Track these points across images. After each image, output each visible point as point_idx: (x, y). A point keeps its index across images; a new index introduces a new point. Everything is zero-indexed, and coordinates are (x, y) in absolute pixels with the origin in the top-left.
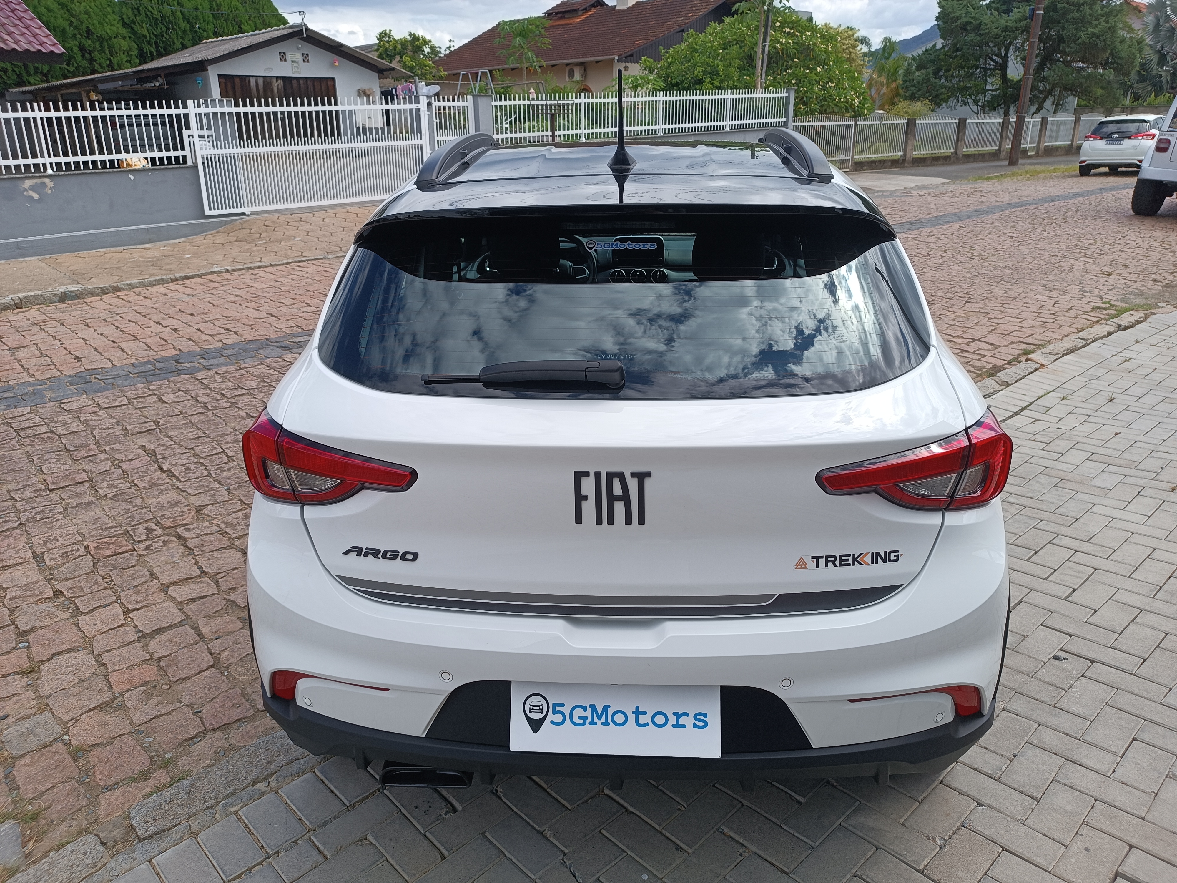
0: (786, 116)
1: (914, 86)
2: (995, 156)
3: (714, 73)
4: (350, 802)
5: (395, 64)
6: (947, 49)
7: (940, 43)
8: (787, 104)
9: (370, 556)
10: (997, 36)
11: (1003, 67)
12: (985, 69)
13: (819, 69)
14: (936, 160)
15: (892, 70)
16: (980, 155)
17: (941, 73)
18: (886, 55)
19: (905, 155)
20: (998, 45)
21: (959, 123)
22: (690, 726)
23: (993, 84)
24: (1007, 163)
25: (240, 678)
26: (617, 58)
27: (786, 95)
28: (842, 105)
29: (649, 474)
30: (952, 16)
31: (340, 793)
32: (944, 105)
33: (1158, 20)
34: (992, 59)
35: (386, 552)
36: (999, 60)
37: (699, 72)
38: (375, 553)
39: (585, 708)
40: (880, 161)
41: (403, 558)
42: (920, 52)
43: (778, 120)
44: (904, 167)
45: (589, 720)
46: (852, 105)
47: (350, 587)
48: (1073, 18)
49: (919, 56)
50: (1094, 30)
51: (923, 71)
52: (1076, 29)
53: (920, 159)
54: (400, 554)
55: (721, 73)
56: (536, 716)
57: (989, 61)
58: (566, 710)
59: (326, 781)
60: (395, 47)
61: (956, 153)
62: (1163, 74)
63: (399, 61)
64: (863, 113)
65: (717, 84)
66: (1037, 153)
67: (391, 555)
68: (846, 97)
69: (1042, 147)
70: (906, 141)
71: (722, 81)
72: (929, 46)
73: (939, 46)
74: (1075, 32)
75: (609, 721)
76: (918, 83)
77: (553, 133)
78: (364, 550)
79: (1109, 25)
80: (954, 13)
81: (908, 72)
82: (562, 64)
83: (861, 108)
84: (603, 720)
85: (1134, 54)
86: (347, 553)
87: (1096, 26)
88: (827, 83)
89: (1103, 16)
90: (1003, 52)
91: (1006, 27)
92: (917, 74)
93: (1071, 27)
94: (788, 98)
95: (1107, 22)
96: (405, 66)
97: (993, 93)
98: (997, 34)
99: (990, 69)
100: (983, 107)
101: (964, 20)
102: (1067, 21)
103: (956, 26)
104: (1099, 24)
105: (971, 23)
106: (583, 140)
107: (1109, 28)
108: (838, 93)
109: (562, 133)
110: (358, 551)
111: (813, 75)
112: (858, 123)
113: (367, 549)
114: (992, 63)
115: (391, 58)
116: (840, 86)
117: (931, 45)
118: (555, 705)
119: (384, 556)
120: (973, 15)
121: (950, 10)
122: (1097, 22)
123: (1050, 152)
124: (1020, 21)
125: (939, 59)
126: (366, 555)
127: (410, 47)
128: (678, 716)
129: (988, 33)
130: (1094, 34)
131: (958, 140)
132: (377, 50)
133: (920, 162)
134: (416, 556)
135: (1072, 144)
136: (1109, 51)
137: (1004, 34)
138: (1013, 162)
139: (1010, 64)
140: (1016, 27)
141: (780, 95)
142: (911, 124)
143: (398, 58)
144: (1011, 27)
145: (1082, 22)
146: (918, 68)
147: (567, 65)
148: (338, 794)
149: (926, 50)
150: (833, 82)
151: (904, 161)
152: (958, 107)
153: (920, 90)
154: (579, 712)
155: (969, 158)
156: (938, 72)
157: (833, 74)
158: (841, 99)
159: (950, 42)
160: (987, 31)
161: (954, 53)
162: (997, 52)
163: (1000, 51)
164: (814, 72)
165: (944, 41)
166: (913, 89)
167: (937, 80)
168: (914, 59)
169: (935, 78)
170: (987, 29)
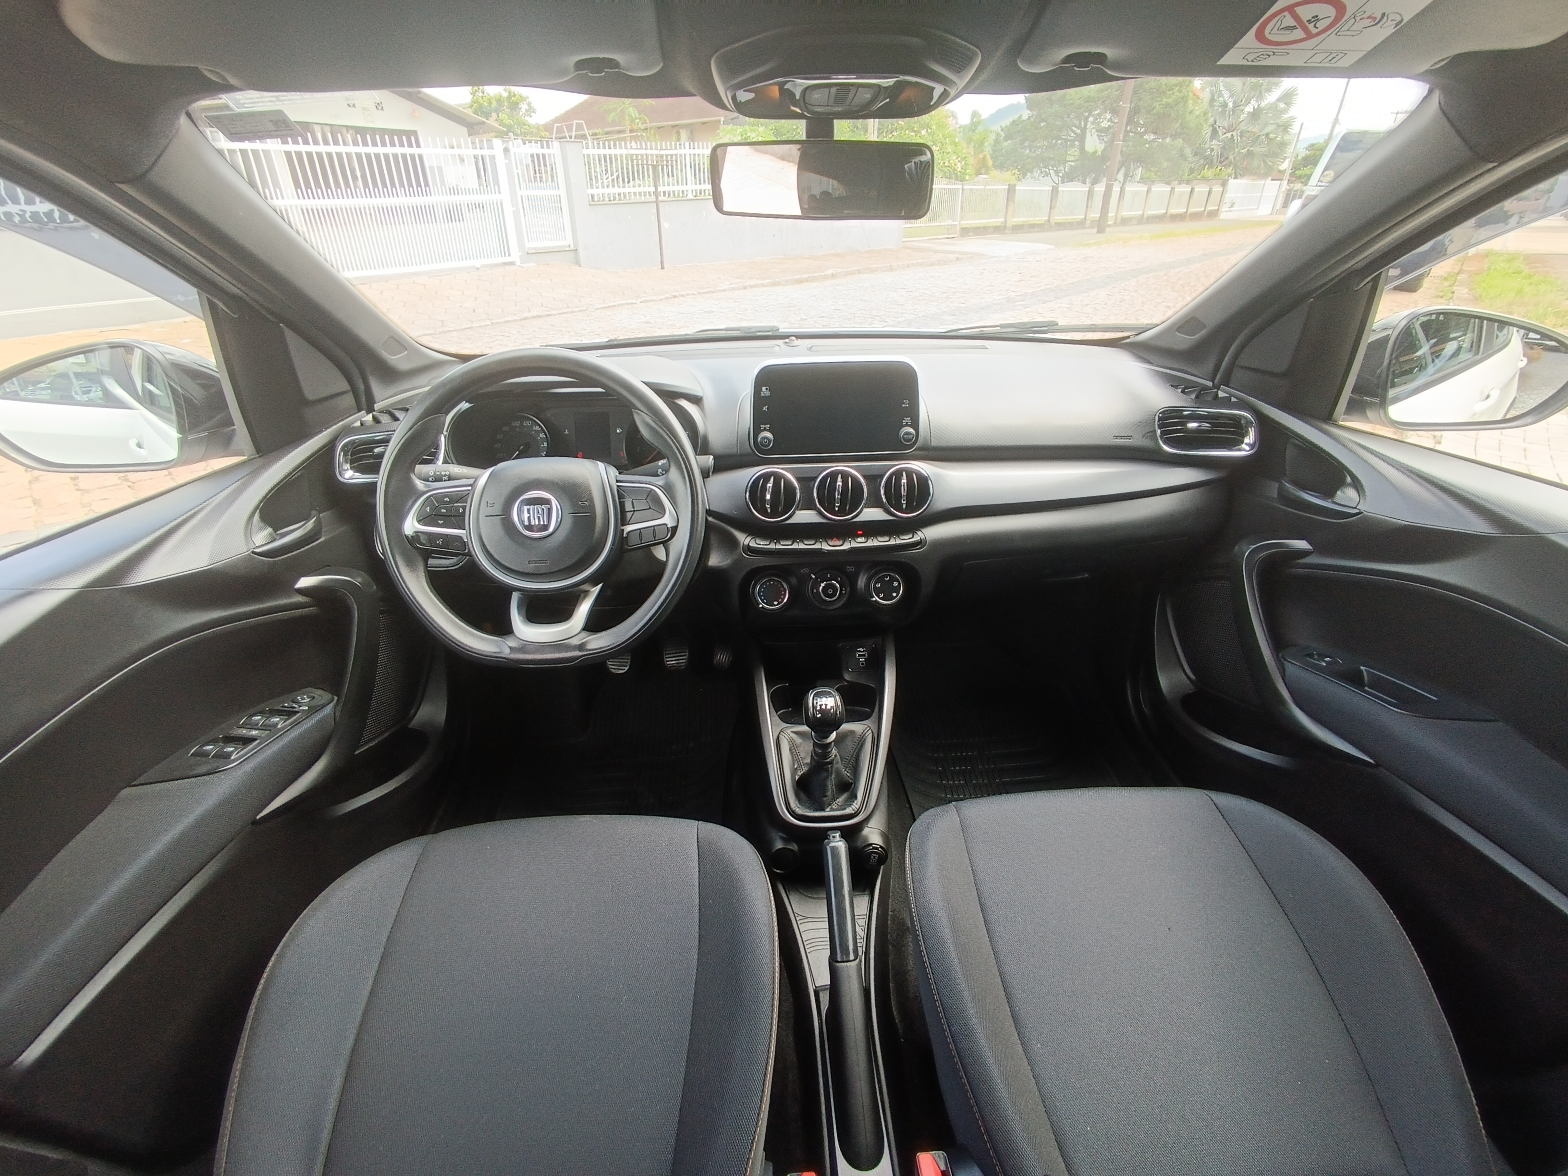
1: (1003, 155)
2: (1081, 224)
5: (492, 122)
6: (1032, 119)
7: (1026, 114)
11: (1082, 138)
12: (1066, 140)
13: (923, 132)
14: (1032, 227)
15: (979, 142)
16: (1069, 223)
17: (1026, 144)
18: (973, 127)
19: (1005, 221)
20: (1079, 116)
21: (1052, 190)
23: (1073, 153)
24: (1095, 230)
26: (723, 119)
28: (946, 169)
32: (1029, 174)
34: (1073, 131)
36: (1079, 131)
40: (984, 228)
42: (1008, 123)
44: (1005, 234)
46: (955, 170)
48: (1151, 89)
49: (1007, 127)
50: (1169, 101)
51: (1010, 142)
52: (1153, 100)
53: (1019, 226)
57: (1070, 132)
60: (490, 103)
61: (1049, 221)
62: (1215, 147)
63: (496, 120)
64: (965, 178)
66: (1115, 223)
68: (950, 162)
69: (1119, 217)
70: (1007, 208)
72: (1016, 117)
73: (1025, 117)
74: (1151, 103)
76: (1007, 152)
77: (656, 189)
79: (1182, 95)
81: (997, 142)
82: (668, 126)
83: (964, 174)
85: (1201, 124)
87: (1170, 97)
89: (1176, 85)
90: (1083, 124)
91: (1089, 97)
92: (1006, 144)
95: (1180, 92)
96: (501, 123)
97: (1073, 164)
98: (1080, 105)
99: (1070, 141)
100: (1063, 178)
102: (1145, 92)
104: (1173, 93)
106: (690, 196)
107: (1182, 98)
108: (942, 157)
109: (666, 189)
112: (965, 187)
114: (1072, 135)
115: (487, 116)
116: (944, 150)
117: (1017, 116)
122: (1171, 92)
123: (1125, 221)
125: (1026, 129)
127: (506, 104)
129: (1072, 104)
130: (1168, 104)
131: (1051, 208)
132: (471, 107)
133: (1018, 229)
135: (1143, 214)
136: (1180, 121)
137: (1086, 104)
138: (1101, 231)
139: (1088, 135)
140: (1097, 97)
142: (1011, 190)
143: (494, 115)
146: (1007, 138)
147: (673, 126)
149: (1014, 122)
151: (1005, 227)
152: (1041, 178)
155: (1060, 226)
156: (1024, 143)
157: (937, 138)
158: (944, 163)
159: (1035, 113)
160: (1071, 101)
161: (1039, 124)
162: (1077, 123)
163: (1080, 123)
164: (919, 135)
165: (1029, 112)
166: (1002, 158)
167: (1023, 150)
168: (1002, 130)
169: (1021, 148)
170: (1071, 99)
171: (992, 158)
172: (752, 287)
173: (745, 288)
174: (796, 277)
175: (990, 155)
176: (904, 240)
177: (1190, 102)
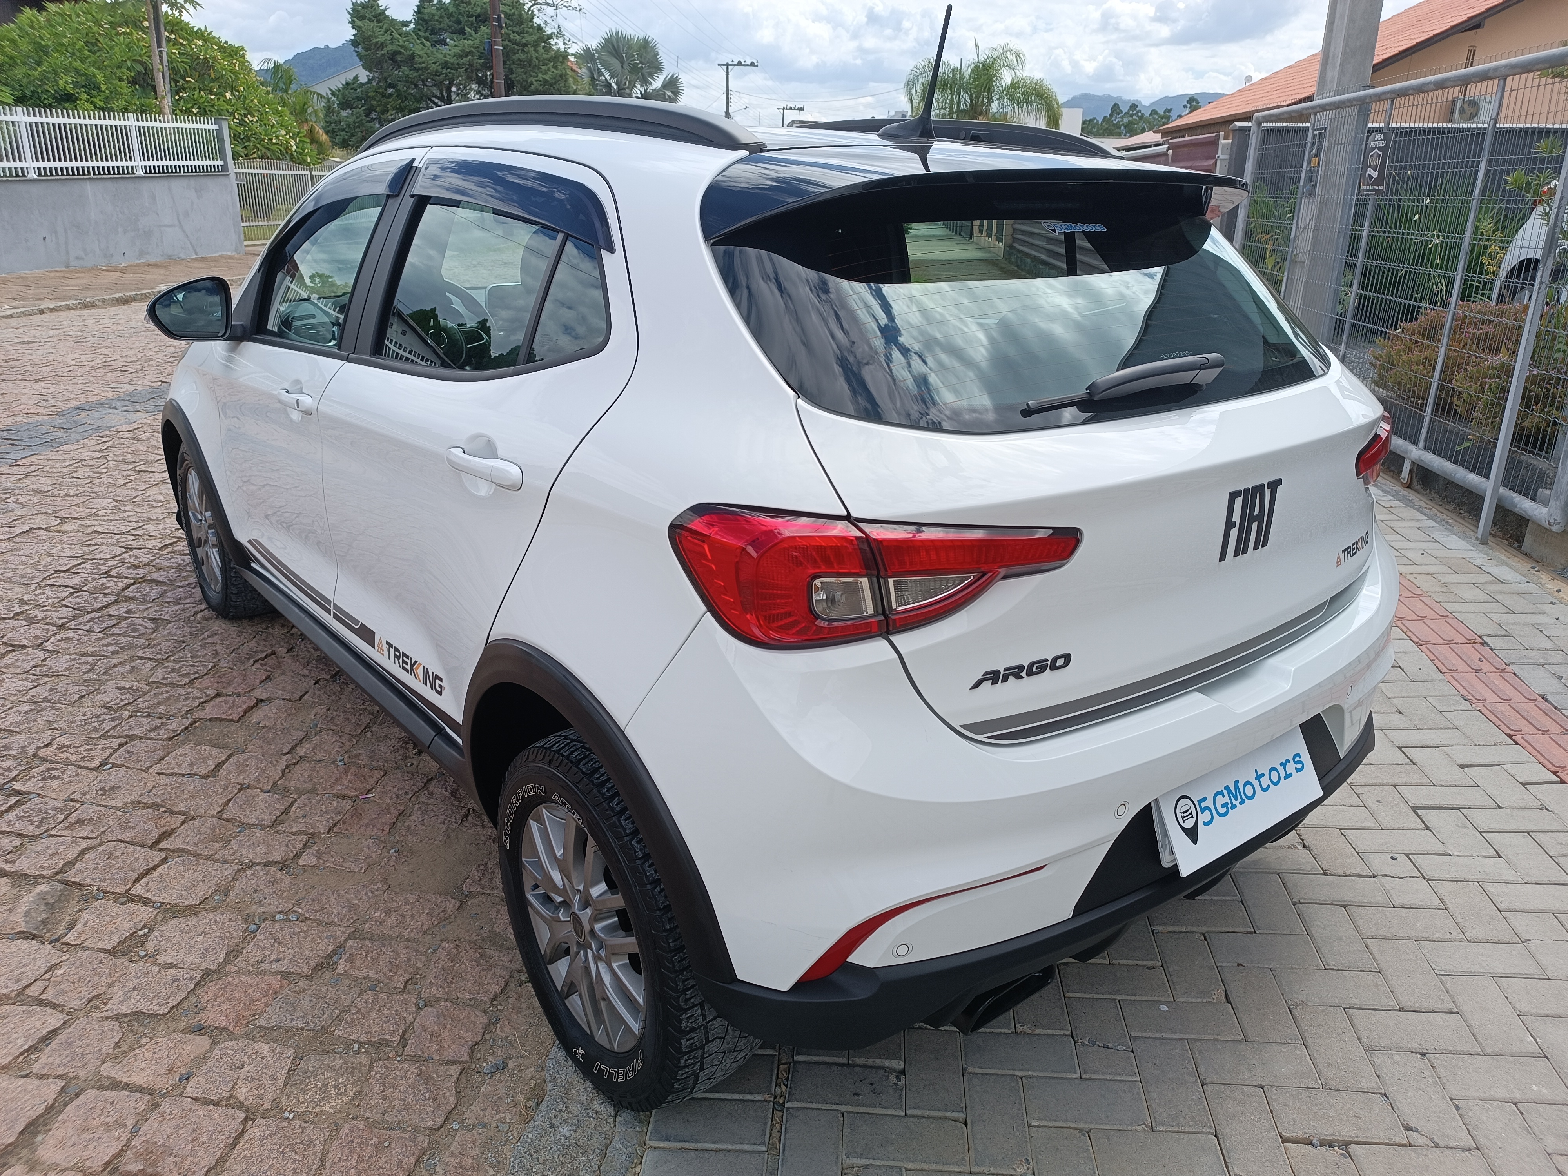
0: (223, 157)
1: (344, 130)
3: (91, 86)
4: (764, 1143)
6: (375, 84)
7: (363, 76)
8: (221, 140)
9: (1011, 678)
10: (437, 74)
13: (228, 95)
15: (298, 107)
17: (374, 116)
18: (283, 86)
20: (439, 85)
22: (1294, 772)
25: (327, 1108)
27: (216, 127)
28: (274, 148)
29: (1279, 482)
30: (375, 41)
31: (732, 1143)
33: (592, 74)
35: (1031, 665)
37: (66, 82)
38: (1016, 672)
39: (1221, 793)
41: (1054, 667)
42: (339, 84)
43: (211, 163)
45: (1230, 806)
46: (287, 149)
47: (981, 738)
48: (520, 60)
49: (338, 89)
50: (547, 77)
51: (351, 111)
52: (526, 73)
54: (1049, 663)
55: (103, 87)
56: (1189, 824)
58: (1209, 803)
59: (691, 1145)
64: (305, 161)
65: (101, 104)
67: (1038, 667)
68: (277, 137)
71: (107, 100)
73: (363, 79)
74: (525, 77)
75: (1244, 798)
76: (349, 126)
78: (1002, 673)
80: (376, 37)
81: (329, 110)
84: (1239, 800)
86: (977, 685)
88: (246, 116)
90: (445, 95)
91: (446, 62)
92: (344, 113)
93: (519, 70)
94: (219, 132)
95: (556, 68)
98: (437, 71)
101: (390, 48)
102: (514, 63)
103: (383, 55)
104: (549, 69)
105: (400, 53)
107: (561, 76)
108: (265, 131)
110: (994, 677)
111: (221, 102)
112: (312, 173)
113: (1005, 670)
116: (266, 122)
118: (1200, 802)
119: (1030, 673)
120: (401, 43)
121: (370, 33)
124: (461, 57)
125: (369, 97)
126: (1005, 679)
128: (1283, 765)
129: (425, 69)
134: (1067, 658)
137: (444, 71)
140: (458, 64)
141: (207, 126)
144: (452, 64)
145: (530, 65)
146: (344, 105)
148: (730, 1147)
149: (347, 84)
150: (254, 116)
153: (352, 135)
154: (1220, 800)
156: (370, 113)
157: (250, 104)
158: (271, 139)
159: (376, 75)
160: (423, 65)
161: (386, 90)
162: (438, 94)
163: (442, 93)
164: (222, 99)
165: (368, 73)
166: (344, 133)
167: (371, 124)
168: (333, 94)
169: (368, 121)
170: (423, 63)
171: (327, 133)
172: (52, 310)
173: (42, 312)
174: (117, 295)
175: (323, 128)
176: (246, 243)
177: (571, 80)
